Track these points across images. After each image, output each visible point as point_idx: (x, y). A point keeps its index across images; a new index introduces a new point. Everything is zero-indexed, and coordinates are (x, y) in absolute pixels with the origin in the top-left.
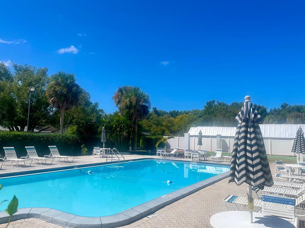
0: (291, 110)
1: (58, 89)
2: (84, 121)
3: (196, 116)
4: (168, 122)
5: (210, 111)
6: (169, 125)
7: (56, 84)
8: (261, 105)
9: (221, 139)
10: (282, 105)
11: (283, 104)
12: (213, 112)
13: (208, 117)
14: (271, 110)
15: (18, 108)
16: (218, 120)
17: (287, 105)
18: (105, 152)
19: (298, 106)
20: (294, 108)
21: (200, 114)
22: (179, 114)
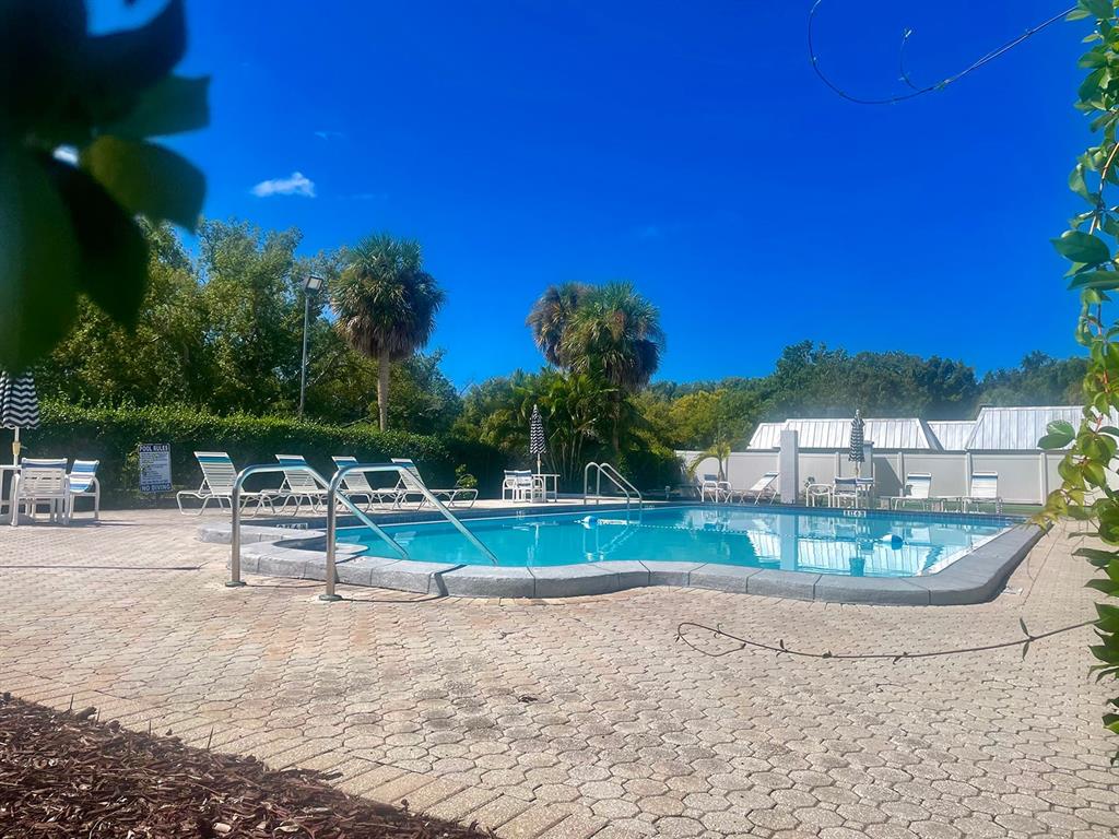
0: (1059, 373)
1: (371, 287)
2: (404, 407)
3: (752, 393)
4: (656, 416)
5: (796, 377)
6: (662, 423)
7: (364, 274)
8: (955, 361)
9: (874, 456)
10: (1027, 357)
11: (1030, 356)
12: (806, 380)
13: (792, 397)
14: (989, 375)
15: (220, 358)
16: (834, 403)
17: (1045, 358)
18: (544, 484)
19: (1081, 361)
20: (1069, 366)
21: (765, 386)
22: (678, 391)
